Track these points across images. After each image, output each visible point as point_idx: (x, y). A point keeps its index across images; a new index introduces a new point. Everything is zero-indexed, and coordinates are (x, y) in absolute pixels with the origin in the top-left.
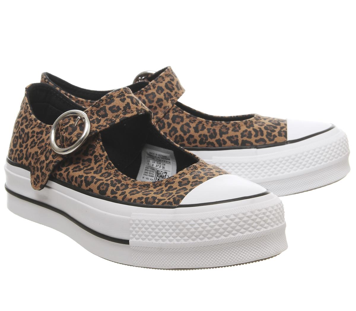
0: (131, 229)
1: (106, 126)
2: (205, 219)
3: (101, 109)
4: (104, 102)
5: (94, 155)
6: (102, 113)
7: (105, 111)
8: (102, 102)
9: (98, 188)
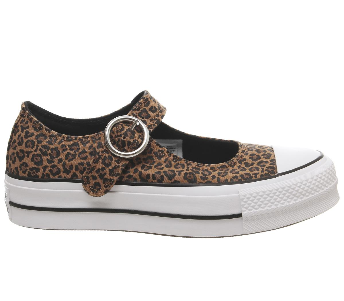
0: (243, 203)
1: (154, 125)
2: (297, 184)
3: (142, 111)
4: (143, 105)
5: (153, 153)
6: (144, 114)
7: (147, 112)
8: (141, 105)
9: (185, 178)
